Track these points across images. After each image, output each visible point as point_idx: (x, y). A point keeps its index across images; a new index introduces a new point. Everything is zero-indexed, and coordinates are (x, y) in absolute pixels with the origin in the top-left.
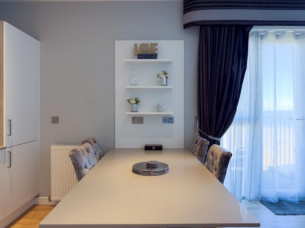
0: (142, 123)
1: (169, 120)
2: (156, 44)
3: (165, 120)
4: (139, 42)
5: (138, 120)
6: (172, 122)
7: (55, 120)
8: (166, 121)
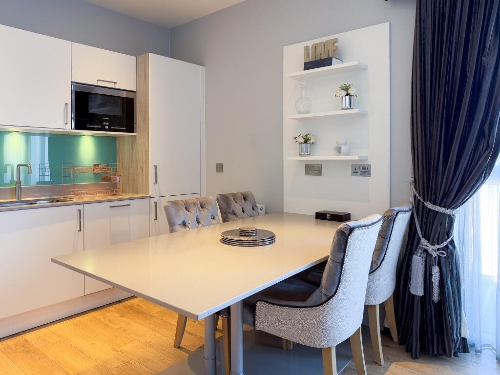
0: (320, 174)
1: (362, 170)
2: (336, 41)
3: (355, 169)
4: (310, 44)
5: (314, 169)
6: (369, 174)
7: (220, 168)
8: (357, 172)
